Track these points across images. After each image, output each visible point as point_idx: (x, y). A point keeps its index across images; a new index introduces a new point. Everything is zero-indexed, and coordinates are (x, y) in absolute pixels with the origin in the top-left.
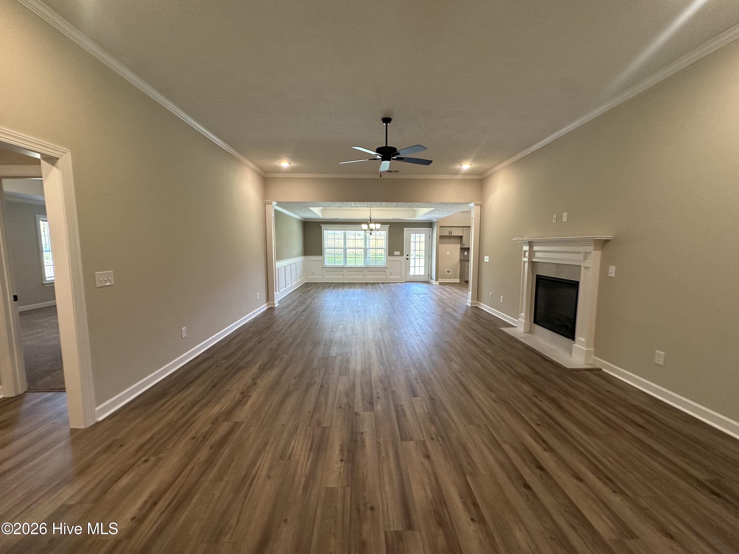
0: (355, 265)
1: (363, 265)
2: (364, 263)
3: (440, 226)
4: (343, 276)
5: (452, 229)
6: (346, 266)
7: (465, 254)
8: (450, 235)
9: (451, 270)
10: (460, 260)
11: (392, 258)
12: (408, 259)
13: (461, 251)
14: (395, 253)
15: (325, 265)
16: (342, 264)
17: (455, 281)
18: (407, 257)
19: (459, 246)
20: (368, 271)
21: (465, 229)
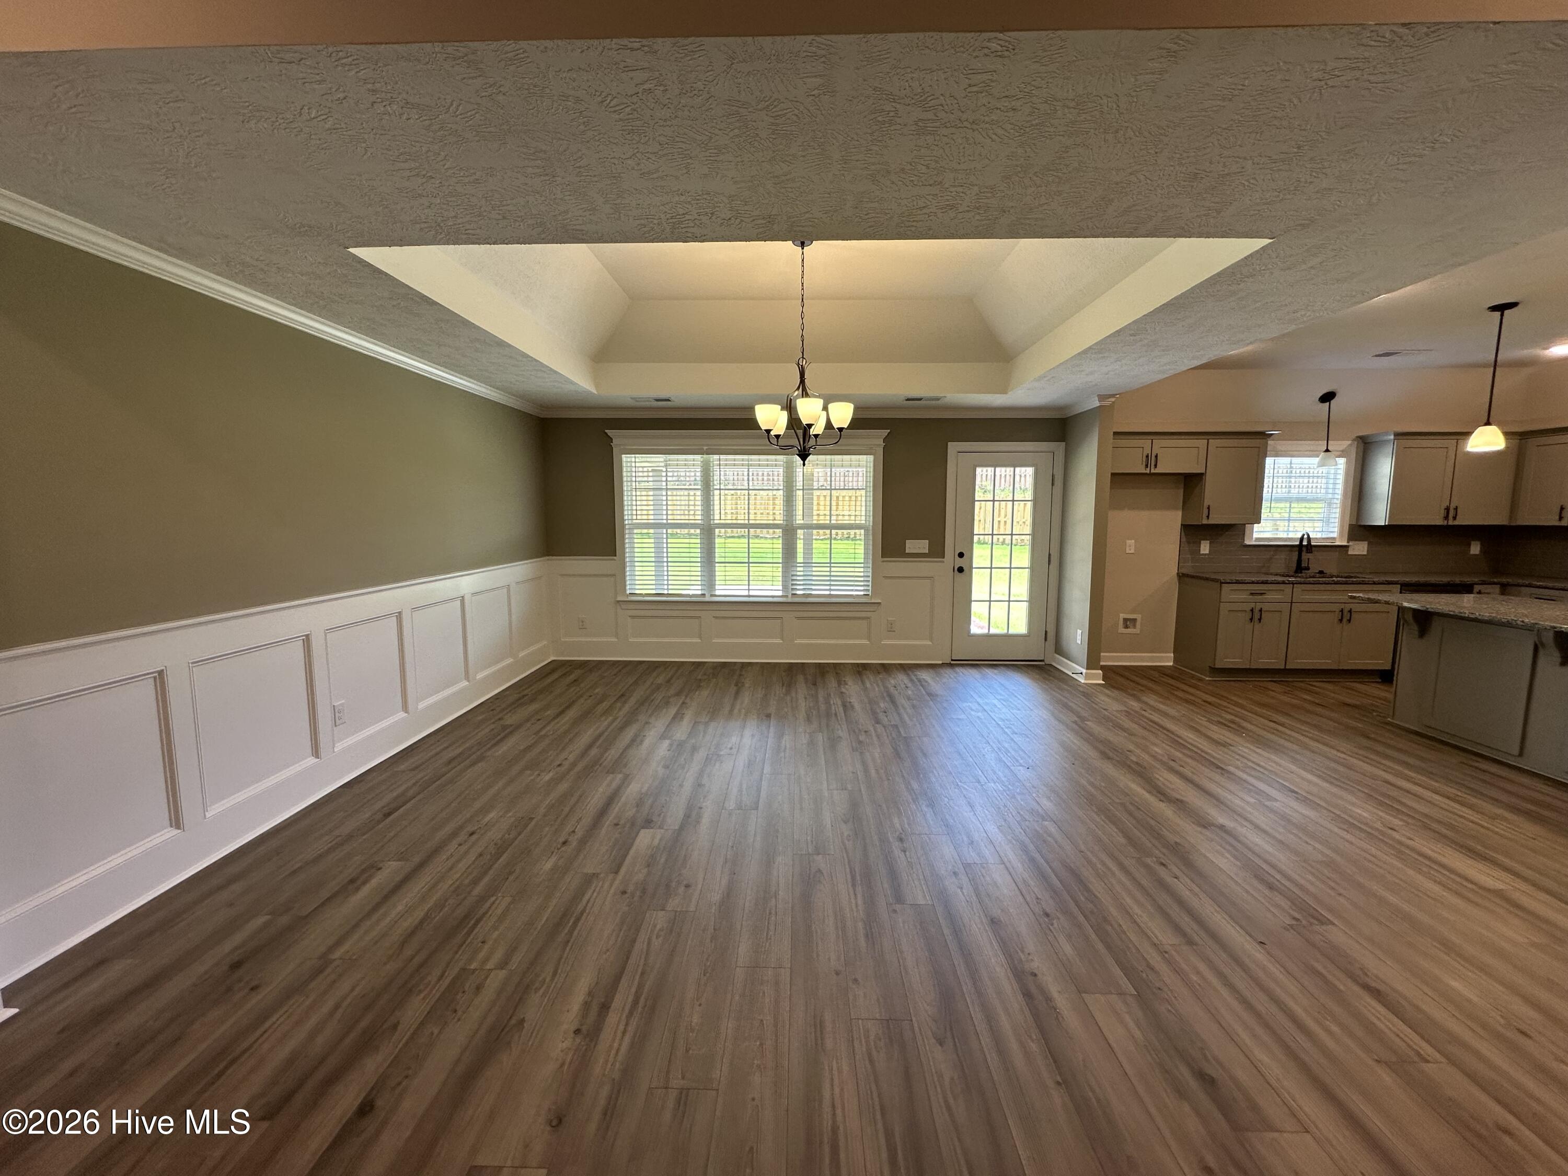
0: (746, 593)
1: (780, 593)
2: (785, 587)
3: (1115, 433)
4: (700, 637)
5: (1159, 443)
6: (712, 596)
7: (1202, 552)
8: (1148, 471)
9: (1138, 617)
10: (1182, 576)
11: (898, 567)
12: (961, 570)
13: (1184, 539)
14: (912, 546)
15: (628, 592)
16: (694, 589)
17: (1151, 659)
18: (959, 562)
19: (1173, 519)
20: (798, 618)
21: (1214, 442)
